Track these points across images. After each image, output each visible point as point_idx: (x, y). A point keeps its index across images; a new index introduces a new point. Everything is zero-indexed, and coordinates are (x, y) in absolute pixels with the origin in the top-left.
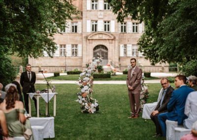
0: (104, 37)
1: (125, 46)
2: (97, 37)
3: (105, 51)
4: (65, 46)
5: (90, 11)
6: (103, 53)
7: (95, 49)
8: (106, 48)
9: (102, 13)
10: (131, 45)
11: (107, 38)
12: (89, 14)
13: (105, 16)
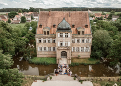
0: (65, 48)
1: (74, 48)
2: (62, 48)
3: (65, 53)
4: (50, 47)
5: (59, 38)
6: (65, 54)
7: (62, 52)
8: (66, 52)
9: (65, 39)
10: (76, 48)
11: (66, 49)
12: (59, 39)
13: (65, 40)
